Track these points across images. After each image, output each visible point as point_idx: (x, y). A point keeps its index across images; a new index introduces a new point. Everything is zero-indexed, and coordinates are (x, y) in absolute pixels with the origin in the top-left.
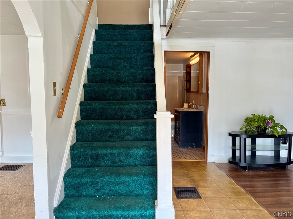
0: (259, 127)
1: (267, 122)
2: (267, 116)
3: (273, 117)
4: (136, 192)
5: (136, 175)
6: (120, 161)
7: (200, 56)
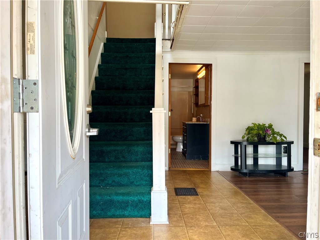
0: (258, 135)
1: (266, 130)
2: (267, 125)
3: (272, 125)
4: (136, 183)
5: (136, 167)
6: (123, 157)
7: (206, 69)
